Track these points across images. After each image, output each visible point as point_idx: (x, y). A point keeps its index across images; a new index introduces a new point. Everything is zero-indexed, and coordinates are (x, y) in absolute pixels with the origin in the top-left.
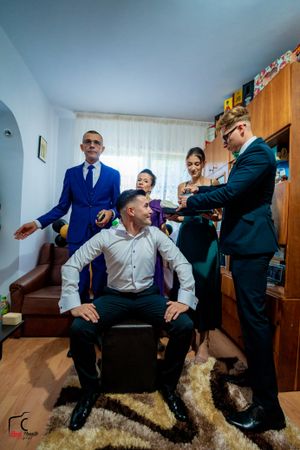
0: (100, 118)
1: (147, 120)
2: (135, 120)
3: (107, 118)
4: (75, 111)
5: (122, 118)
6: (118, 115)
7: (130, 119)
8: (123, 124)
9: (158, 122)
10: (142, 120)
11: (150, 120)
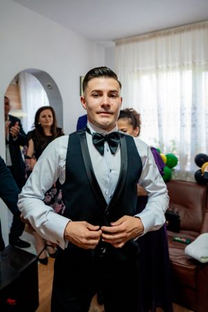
0: (137, 41)
1: (189, 29)
2: (175, 33)
3: (144, 39)
4: (114, 40)
5: (160, 35)
6: (154, 33)
7: (168, 34)
8: (161, 41)
9: (204, 27)
10: (183, 31)
11: (194, 28)
